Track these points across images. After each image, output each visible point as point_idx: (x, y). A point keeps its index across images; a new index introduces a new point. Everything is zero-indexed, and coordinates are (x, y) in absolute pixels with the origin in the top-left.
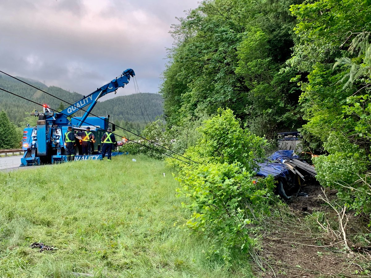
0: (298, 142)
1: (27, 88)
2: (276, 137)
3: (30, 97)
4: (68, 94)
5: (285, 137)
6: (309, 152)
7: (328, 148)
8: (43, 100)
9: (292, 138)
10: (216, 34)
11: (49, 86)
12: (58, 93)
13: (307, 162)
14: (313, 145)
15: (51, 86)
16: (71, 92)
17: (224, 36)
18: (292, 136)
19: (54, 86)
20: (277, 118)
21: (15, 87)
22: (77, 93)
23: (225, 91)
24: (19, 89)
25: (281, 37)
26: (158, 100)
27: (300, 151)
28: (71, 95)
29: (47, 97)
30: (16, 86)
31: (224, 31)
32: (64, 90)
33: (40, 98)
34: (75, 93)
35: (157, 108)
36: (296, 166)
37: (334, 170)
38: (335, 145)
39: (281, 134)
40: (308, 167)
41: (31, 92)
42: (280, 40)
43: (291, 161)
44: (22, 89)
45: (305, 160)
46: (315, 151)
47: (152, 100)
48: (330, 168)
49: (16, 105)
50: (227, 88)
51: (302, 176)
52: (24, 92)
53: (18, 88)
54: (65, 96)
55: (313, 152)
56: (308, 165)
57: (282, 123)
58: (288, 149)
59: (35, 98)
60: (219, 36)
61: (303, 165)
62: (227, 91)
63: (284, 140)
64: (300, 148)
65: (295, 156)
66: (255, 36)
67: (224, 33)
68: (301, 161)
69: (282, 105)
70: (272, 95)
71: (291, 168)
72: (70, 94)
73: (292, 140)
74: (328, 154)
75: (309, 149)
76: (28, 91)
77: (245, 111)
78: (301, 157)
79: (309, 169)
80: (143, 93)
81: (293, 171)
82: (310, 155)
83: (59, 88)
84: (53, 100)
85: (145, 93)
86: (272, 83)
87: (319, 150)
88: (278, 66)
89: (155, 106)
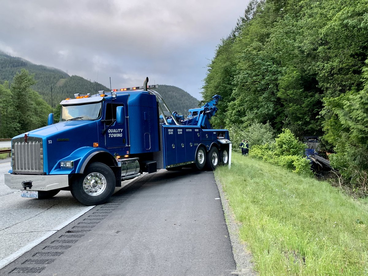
0: (317, 144)
1: (51, 77)
2: (303, 139)
3: (54, 86)
4: (89, 83)
5: (309, 140)
6: (325, 151)
7: (336, 150)
8: (66, 88)
9: (314, 141)
10: (264, 67)
11: (71, 76)
12: (79, 82)
13: (323, 157)
14: (328, 147)
15: (73, 75)
16: (92, 81)
17: (270, 69)
18: (314, 139)
19: (76, 76)
20: (304, 127)
21: (39, 75)
22: (97, 83)
23: (268, 106)
24: (43, 78)
25: (309, 75)
26: (174, 93)
27: (319, 150)
28: (92, 85)
29: (69, 86)
30: (41, 74)
31: (269, 65)
32: (86, 80)
33: (63, 87)
34: (96, 82)
35: (173, 99)
36: (317, 159)
37: (338, 161)
38: (339, 149)
39: (306, 138)
40: (324, 160)
41: (54, 81)
42: (309, 78)
43: (313, 156)
44: (46, 77)
45: (322, 156)
46: (329, 150)
47: (168, 92)
48: (336, 160)
49: (42, 92)
50: (270, 105)
51: (321, 165)
52: (48, 80)
53: (42, 76)
54: (86, 85)
55: (328, 151)
56: (324, 159)
57: (307, 130)
58: (311, 148)
59: (58, 87)
60: (265, 68)
61: (321, 159)
62: (270, 107)
63: (308, 142)
64: (319, 148)
65: (316, 153)
66: (292, 74)
67: (269, 67)
68: (320, 156)
69: (308, 120)
70: (302, 112)
71: (314, 160)
72: (91, 83)
73: (313, 142)
74: (336, 153)
75: (325, 149)
76: (51, 79)
77: (283, 121)
78: (319, 154)
79: (325, 161)
80: (160, 85)
81: (316, 162)
82: (325, 153)
83: (81, 77)
84: (75, 89)
85: (162, 85)
86: (303, 106)
87: (332, 150)
88: (307, 94)
89: (171, 98)
